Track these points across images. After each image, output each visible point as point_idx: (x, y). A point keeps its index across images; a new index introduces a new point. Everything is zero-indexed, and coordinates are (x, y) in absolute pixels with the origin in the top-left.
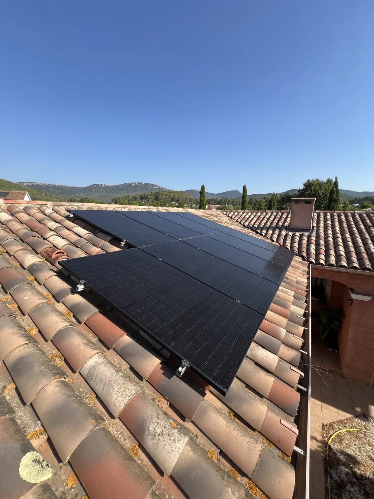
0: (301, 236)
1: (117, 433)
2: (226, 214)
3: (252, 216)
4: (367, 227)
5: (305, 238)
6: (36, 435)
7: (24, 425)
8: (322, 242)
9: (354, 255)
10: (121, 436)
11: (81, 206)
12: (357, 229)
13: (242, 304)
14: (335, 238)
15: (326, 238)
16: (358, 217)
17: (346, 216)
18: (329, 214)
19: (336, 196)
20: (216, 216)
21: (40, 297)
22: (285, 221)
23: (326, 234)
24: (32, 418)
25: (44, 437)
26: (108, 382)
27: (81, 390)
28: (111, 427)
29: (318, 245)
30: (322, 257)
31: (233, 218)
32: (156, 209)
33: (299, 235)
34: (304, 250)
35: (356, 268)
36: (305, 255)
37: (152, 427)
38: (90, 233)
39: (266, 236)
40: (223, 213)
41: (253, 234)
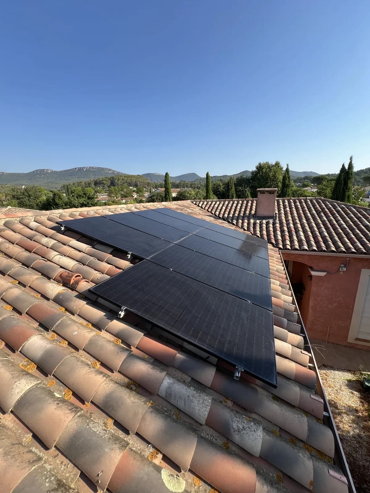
0: (267, 224)
1: (209, 436)
2: (196, 204)
3: (221, 205)
4: (318, 212)
5: (271, 225)
6: (153, 456)
7: (139, 450)
8: (286, 229)
9: (312, 239)
10: (212, 437)
11: (63, 214)
12: (310, 214)
13: (253, 303)
14: (295, 224)
15: (288, 224)
16: (310, 203)
17: (301, 203)
18: (286, 201)
19: (288, 182)
20: (188, 208)
21: (88, 330)
22: (251, 209)
23: (287, 221)
24: (142, 443)
25: (160, 456)
26: (187, 397)
27: (165, 409)
28: (202, 433)
29: (282, 231)
30: (288, 242)
31: (204, 208)
32: (134, 207)
33: (265, 223)
34: (272, 237)
35: (315, 250)
36: (274, 241)
37: (235, 425)
38: (90, 246)
39: (237, 225)
40: (193, 203)
41: (226, 224)
